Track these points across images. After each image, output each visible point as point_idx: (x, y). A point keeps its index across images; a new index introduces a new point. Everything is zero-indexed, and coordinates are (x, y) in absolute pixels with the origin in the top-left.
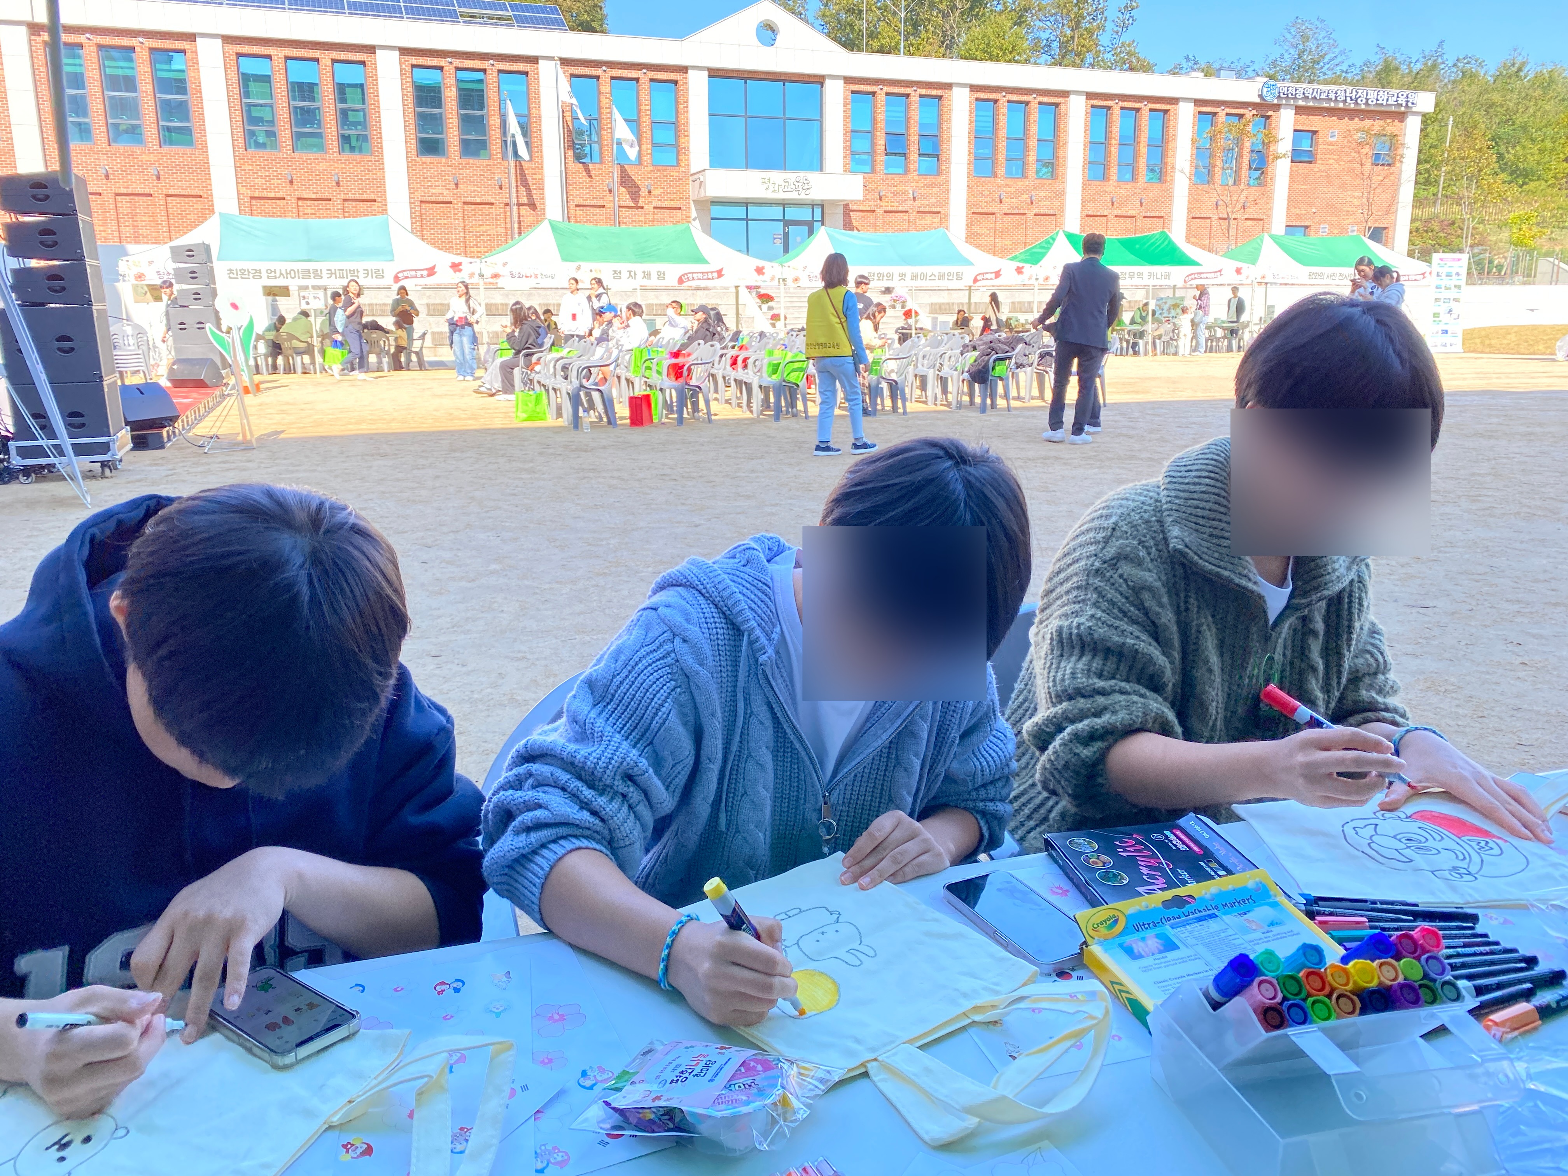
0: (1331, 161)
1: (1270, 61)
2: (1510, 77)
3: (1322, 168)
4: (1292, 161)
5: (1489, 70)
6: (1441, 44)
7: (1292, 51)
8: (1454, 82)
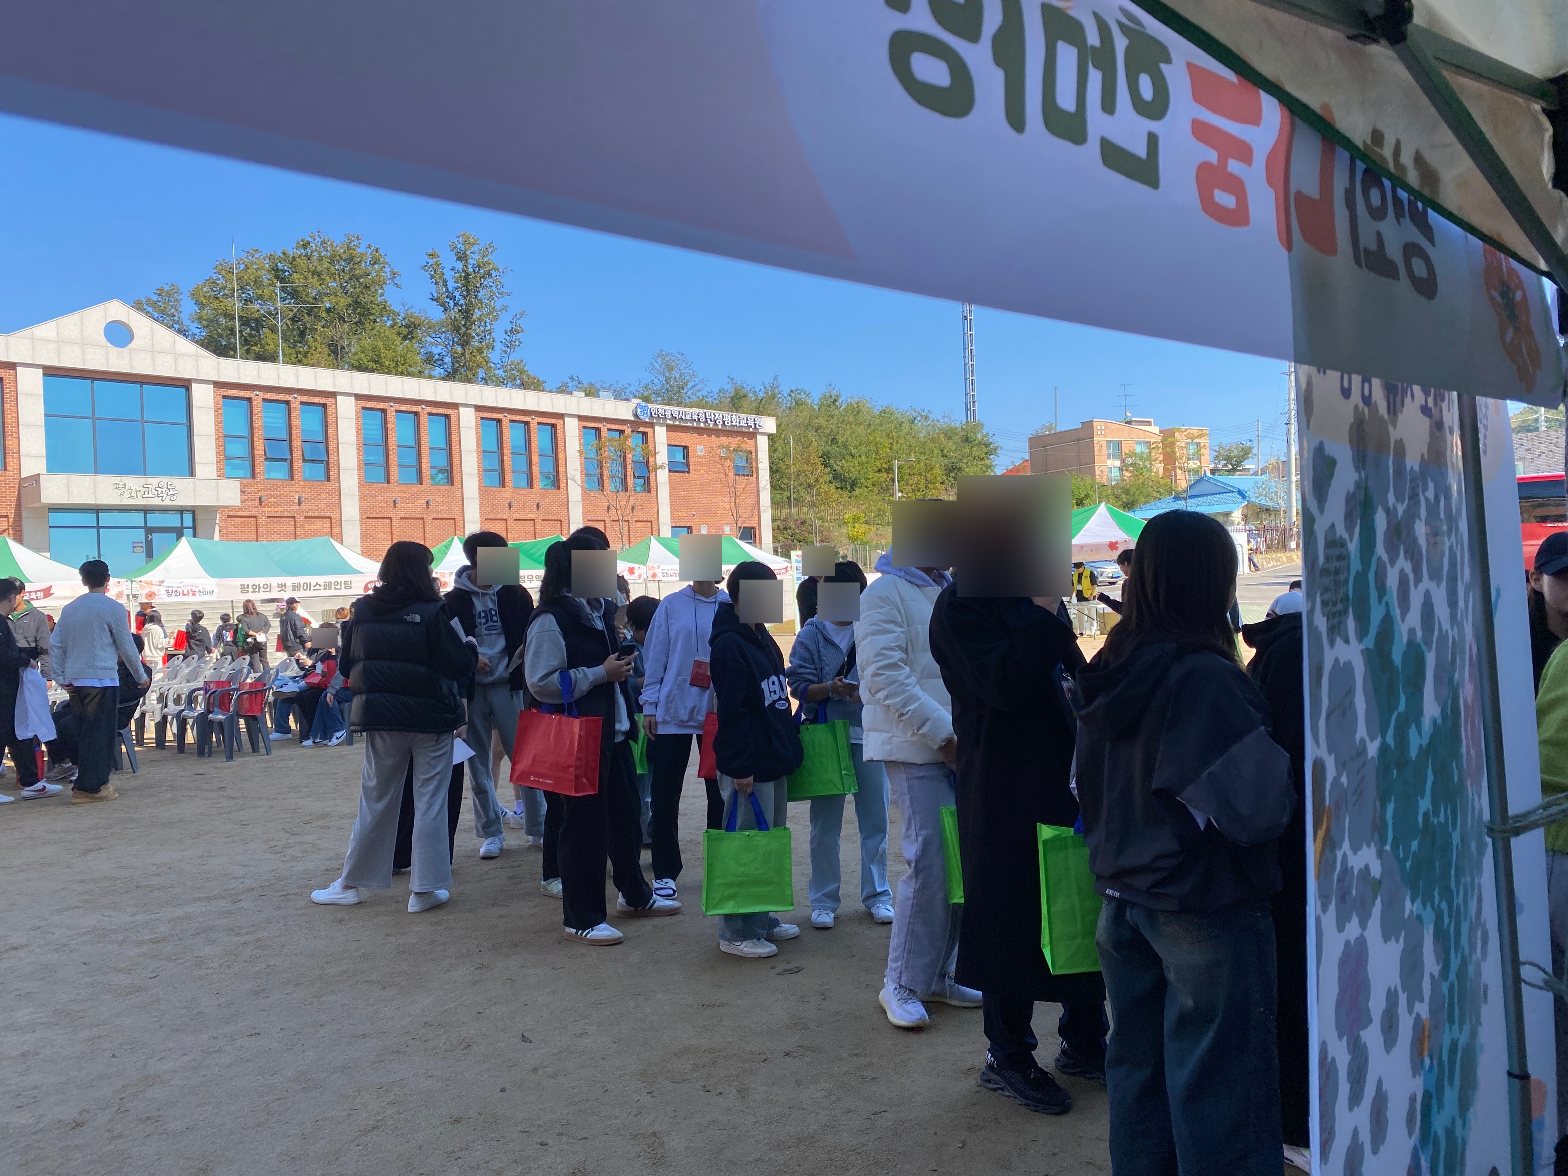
0: (702, 472)
1: (643, 384)
2: (829, 406)
3: (695, 477)
4: (670, 471)
5: (814, 399)
6: (775, 379)
7: (661, 378)
8: (790, 408)
